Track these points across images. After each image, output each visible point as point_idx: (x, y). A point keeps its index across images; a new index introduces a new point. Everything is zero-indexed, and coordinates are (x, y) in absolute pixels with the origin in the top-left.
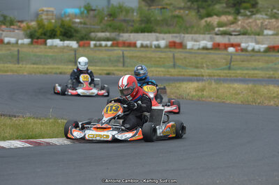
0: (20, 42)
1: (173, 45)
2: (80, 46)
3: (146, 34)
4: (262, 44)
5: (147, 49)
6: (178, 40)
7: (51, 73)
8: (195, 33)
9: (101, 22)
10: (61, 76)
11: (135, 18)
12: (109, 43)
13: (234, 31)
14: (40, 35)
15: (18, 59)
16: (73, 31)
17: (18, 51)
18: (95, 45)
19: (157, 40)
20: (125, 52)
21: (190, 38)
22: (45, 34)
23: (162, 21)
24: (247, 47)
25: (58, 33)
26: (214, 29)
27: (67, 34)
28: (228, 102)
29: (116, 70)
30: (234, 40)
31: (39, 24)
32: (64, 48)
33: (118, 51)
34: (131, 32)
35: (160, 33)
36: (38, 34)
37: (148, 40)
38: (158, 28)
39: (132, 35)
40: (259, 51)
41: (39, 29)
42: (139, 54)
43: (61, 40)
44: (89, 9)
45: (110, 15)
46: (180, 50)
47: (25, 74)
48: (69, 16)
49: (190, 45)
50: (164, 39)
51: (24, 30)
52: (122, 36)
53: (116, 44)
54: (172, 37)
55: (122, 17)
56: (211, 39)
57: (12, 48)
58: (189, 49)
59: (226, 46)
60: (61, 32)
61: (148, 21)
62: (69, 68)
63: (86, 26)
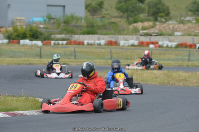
0: (1, 41)
1: (110, 43)
2: (43, 44)
3: (91, 36)
4: (174, 42)
5: (91, 46)
6: (113, 40)
7: (23, 64)
8: (126, 35)
9: (58, 27)
10: (31, 66)
11: (83, 24)
12: (65, 42)
13: (154, 33)
14: (15, 37)
16: (38, 33)
18: (55, 44)
19: (99, 40)
20: (76, 49)
21: (122, 38)
22: (18, 36)
23: (102, 26)
24: (163, 44)
25: (28, 35)
26: (139, 32)
27: (34, 36)
28: (150, 83)
29: (70, 61)
30: (154, 39)
31: (14, 29)
32: (32, 46)
33: (71, 48)
34: (80, 34)
35: (101, 34)
36: (13, 36)
37: (92, 40)
38: (99, 31)
39: (81, 37)
40: (171, 47)
41: (14, 32)
42: (86, 50)
43: (30, 40)
44: (50, 18)
45: (65, 22)
46: (115, 47)
47: (5, 64)
48: (34, 22)
49: (122, 43)
50: (103, 39)
51: (3, 34)
52: (74, 37)
53: (70, 43)
54: (110, 37)
55: (73, 23)
56: (137, 39)
58: (122, 46)
59: (148, 44)
60: (30, 34)
61: (92, 26)
62: (36, 60)
63: (48, 30)
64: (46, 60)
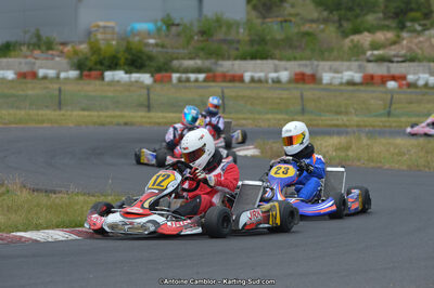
0: (63, 75)
1: (300, 78)
2: (155, 81)
3: (259, 62)
5: (259, 85)
6: (308, 71)
7: (110, 123)
8: (335, 59)
9: (188, 43)
10: (127, 128)
11: (241, 37)
12: (201, 76)
13: (396, 56)
14: (93, 65)
15: (60, 103)
16: (144, 58)
17: (60, 90)
18: (180, 80)
19: (276, 71)
20: (226, 91)
21: (327, 68)
22: (101, 63)
23: (283, 40)
24: (418, 80)
25: (122, 61)
26: (364, 53)
27: (136, 62)
28: (387, 166)
30: (396, 69)
31: (91, 48)
32: (131, 84)
33: (215, 89)
34: (236, 59)
35: (281, 59)
36: (90, 64)
37: (261, 71)
38: (277, 52)
39: (237, 62)
41: (92, 55)
42: (248, 93)
43: (126, 73)
44: (170, 24)
45: (202, 33)
46: (312, 86)
47: (71, 125)
48: (134, 33)
49: (326, 77)
50: (286, 69)
51: (69, 58)
52: (222, 66)
53: (212, 77)
54: (300, 65)
55: (220, 35)
56: (360, 68)
57: (51, 86)
58: (327, 84)
59: (384, 80)
60: (126, 59)
61: (262, 41)
62: (139, 116)
63: (165, 50)
64: (160, 114)
